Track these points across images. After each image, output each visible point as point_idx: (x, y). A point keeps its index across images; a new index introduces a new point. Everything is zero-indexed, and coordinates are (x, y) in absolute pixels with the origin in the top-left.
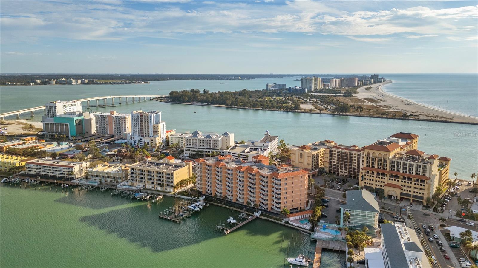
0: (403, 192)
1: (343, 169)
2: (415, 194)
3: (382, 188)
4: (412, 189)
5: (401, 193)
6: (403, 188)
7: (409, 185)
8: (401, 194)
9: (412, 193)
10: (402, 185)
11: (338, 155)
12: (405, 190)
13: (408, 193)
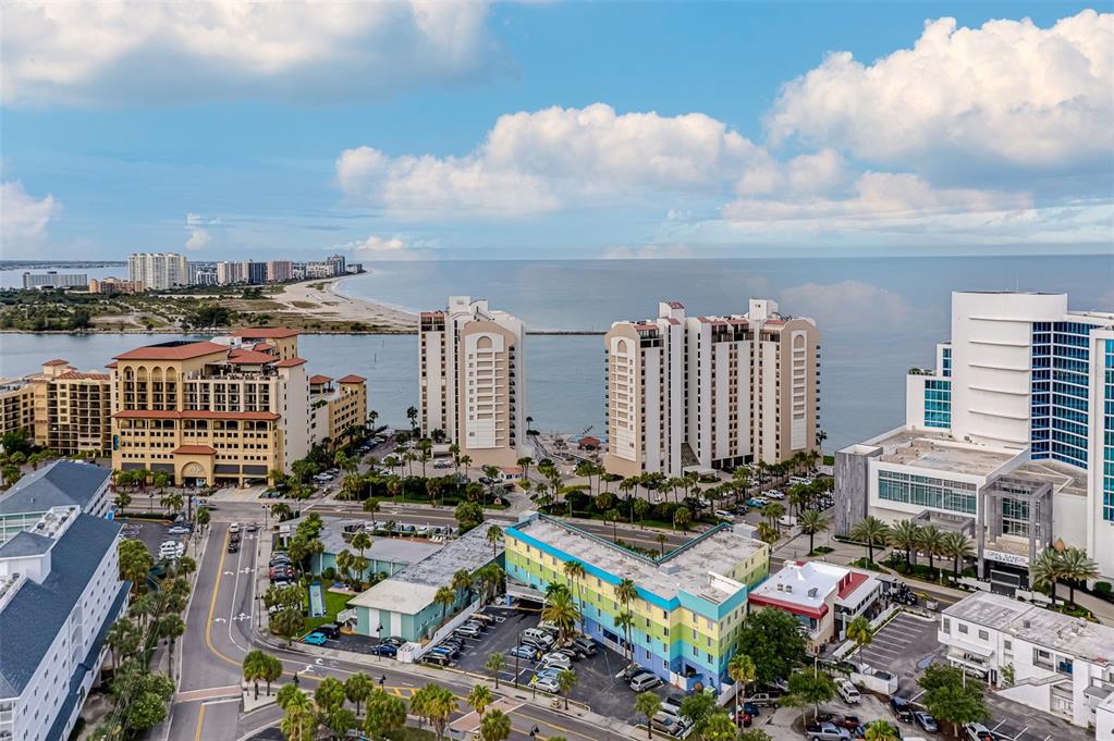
0: (220, 462)
1: (87, 436)
2: (249, 462)
3: (168, 461)
4: (241, 451)
5: (216, 466)
6: (220, 452)
7: (232, 440)
8: (216, 468)
9: (241, 462)
10: (216, 445)
11: (74, 396)
12: (223, 457)
13: (232, 462)
